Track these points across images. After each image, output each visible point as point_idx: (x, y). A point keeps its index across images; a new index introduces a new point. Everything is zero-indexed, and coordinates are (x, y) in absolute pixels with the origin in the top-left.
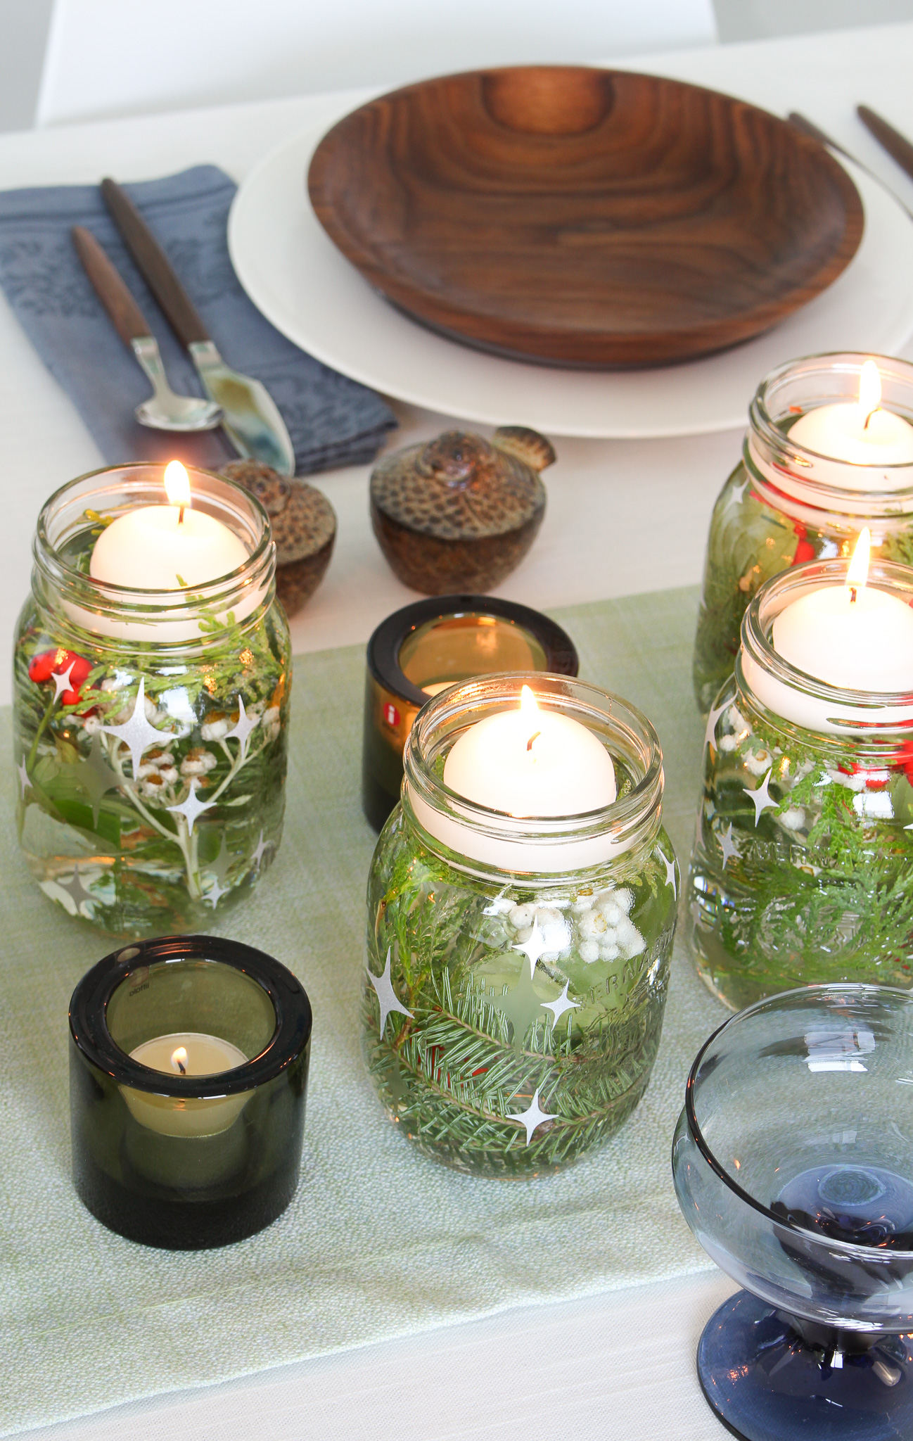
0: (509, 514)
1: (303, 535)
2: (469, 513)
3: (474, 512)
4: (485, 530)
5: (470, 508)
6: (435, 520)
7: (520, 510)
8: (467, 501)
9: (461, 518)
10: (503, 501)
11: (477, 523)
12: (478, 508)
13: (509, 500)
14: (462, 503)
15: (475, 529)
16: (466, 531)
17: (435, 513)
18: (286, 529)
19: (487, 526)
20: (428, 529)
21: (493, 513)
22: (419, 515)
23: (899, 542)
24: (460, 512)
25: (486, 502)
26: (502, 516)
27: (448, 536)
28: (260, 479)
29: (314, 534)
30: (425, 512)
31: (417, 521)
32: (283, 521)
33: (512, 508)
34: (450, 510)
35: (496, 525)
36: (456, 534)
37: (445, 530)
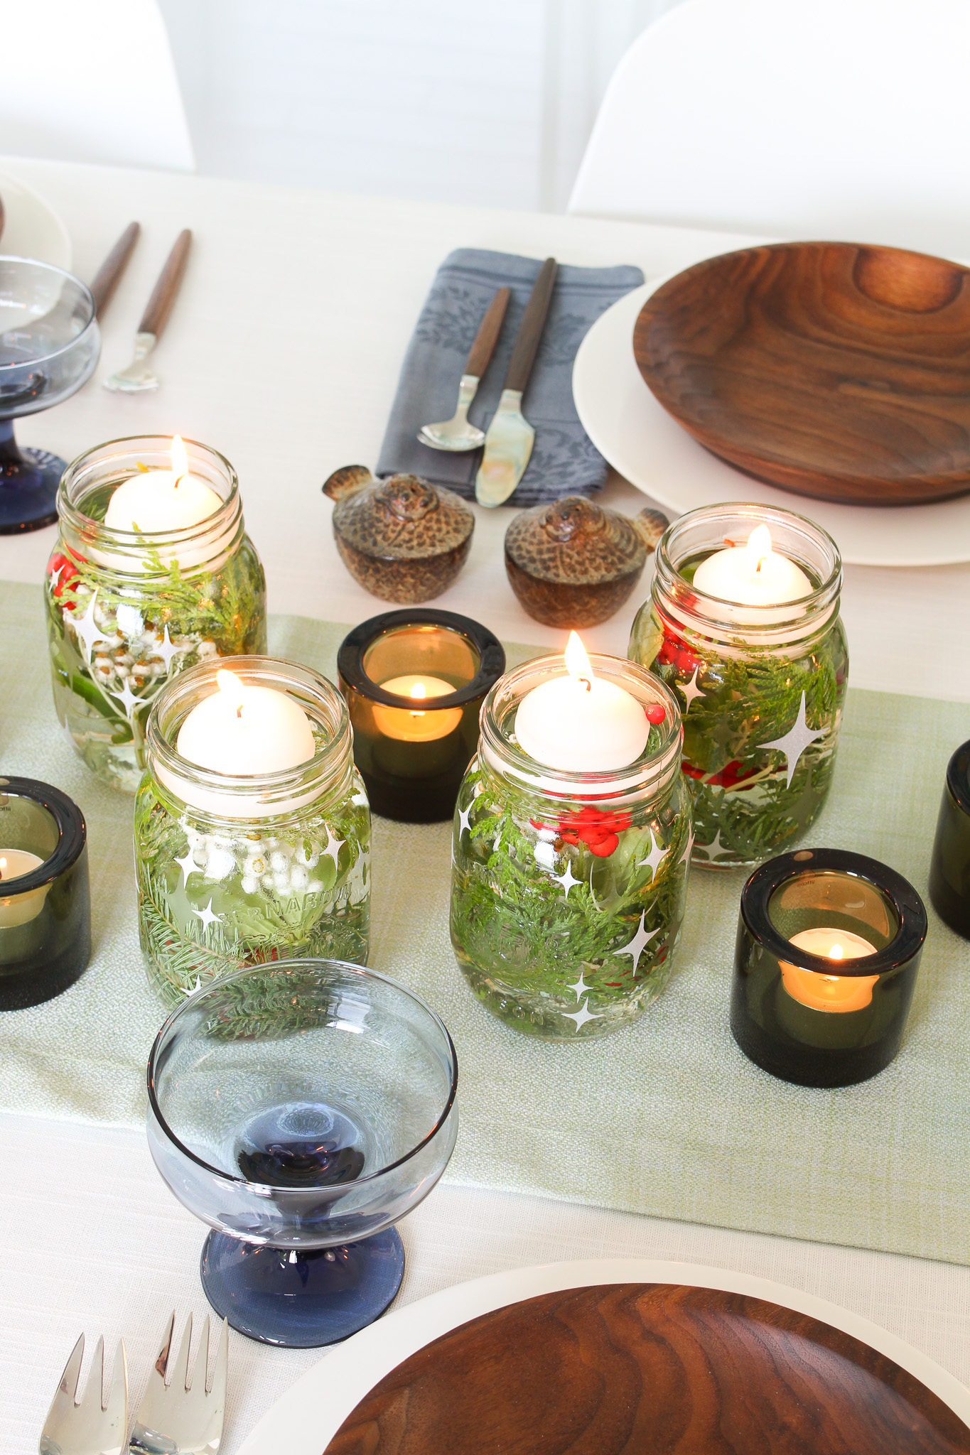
0: (592, 571)
1: (428, 541)
2: (559, 563)
3: (563, 562)
4: (564, 578)
5: (561, 557)
6: (533, 560)
7: (603, 572)
8: (562, 553)
9: (551, 564)
10: (592, 560)
11: (561, 572)
12: (567, 560)
13: (598, 561)
14: (558, 553)
15: (557, 575)
16: (550, 575)
17: (535, 555)
18: (415, 534)
19: (568, 576)
20: (525, 565)
21: (578, 567)
22: (524, 553)
23: (735, 665)
24: (552, 560)
25: (576, 557)
26: (585, 572)
27: (535, 575)
28: (409, 491)
29: (437, 543)
30: (528, 552)
31: (521, 557)
32: (416, 527)
33: (597, 569)
34: (546, 556)
35: (575, 576)
36: (542, 575)
37: (536, 569)
